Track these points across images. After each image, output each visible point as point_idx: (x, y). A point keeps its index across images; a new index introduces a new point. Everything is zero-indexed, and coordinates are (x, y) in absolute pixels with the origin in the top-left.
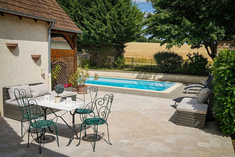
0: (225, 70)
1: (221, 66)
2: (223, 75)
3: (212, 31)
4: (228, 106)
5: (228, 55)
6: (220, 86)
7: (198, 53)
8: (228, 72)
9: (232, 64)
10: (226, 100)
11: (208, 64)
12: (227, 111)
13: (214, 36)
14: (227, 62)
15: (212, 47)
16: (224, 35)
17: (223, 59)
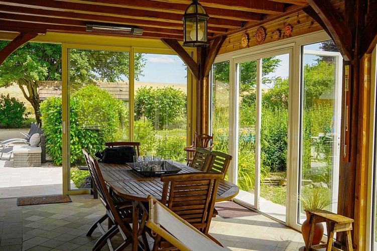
0: (54, 113)
1: (50, 110)
2: (52, 117)
3: (32, 68)
4: (58, 141)
5: (55, 101)
6: (51, 126)
7: (8, 96)
8: (56, 114)
9: (58, 108)
10: (57, 136)
11: (26, 112)
12: (58, 145)
13: (35, 75)
14: (54, 107)
15: (30, 86)
16: (46, 74)
17: (51, 105)
